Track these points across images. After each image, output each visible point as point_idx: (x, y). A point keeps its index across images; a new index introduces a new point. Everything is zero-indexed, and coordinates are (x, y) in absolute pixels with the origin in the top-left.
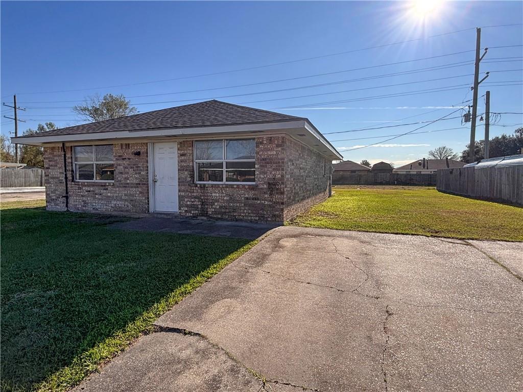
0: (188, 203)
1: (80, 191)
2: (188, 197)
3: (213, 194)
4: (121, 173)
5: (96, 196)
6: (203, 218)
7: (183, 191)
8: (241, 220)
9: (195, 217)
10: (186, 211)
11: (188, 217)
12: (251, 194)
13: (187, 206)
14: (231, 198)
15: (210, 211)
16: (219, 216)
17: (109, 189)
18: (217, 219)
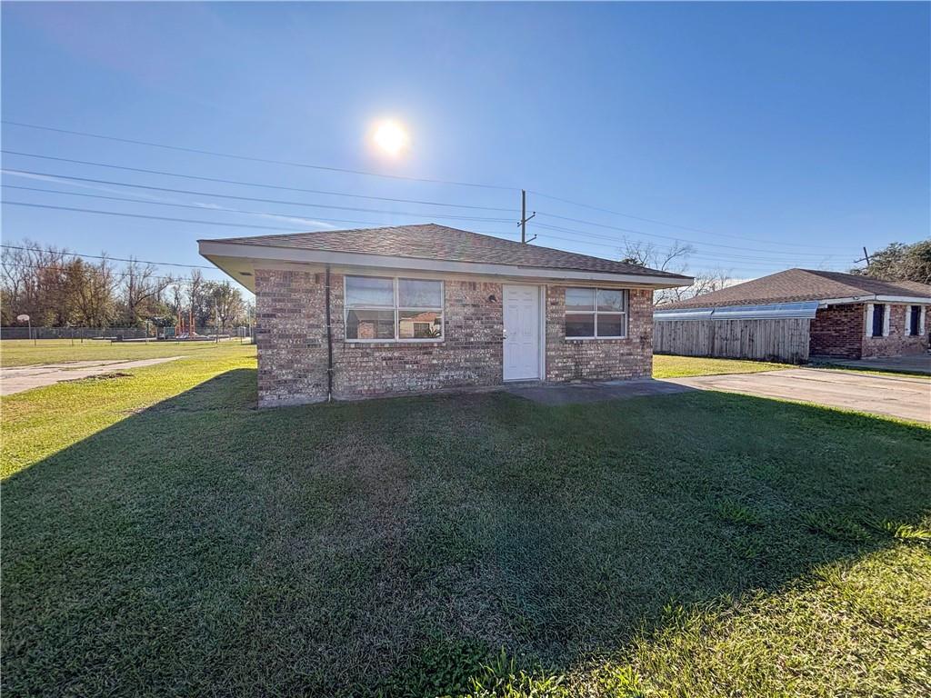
0: (560, 365)
2: (558, 357)
3: (589, 352)
4: (460, 327)
5: (407, 366)
6: (576, 381)
7: (554, 350)
8: (616, 379)
9: (567, 381)
10: (556, 375)
11: (559, 382)
13: (558, 369)
14: (606, 356)
15: (585, 372)
16: (595, 377)
17: (434, 352)
18: (592, 381)
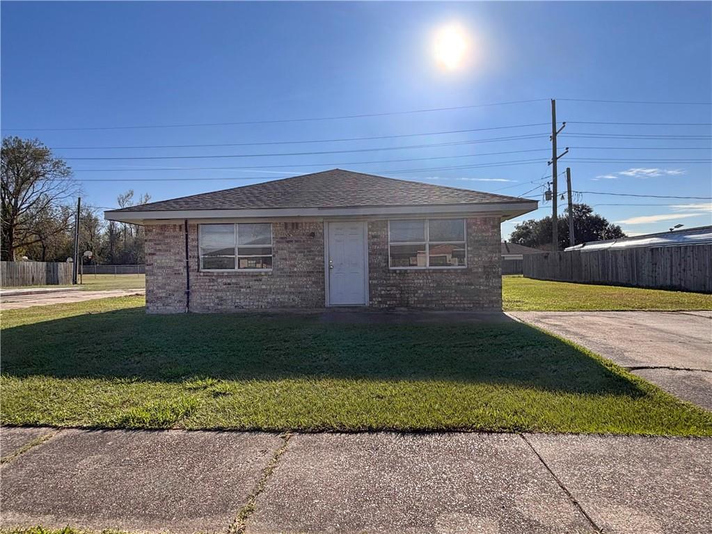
0: (383, 292)
1: (212, 284)
2: (382, 285)
5: (242, 290)
6: (402, 309)
7: (376, 278)
9: (392, 308)
10: (380, 302)
11: (382, 309)
12: (463, 279)
13: (381, 296)
14: (438, 285)
15: (412, 300)
17: (263, 279)
18: (421, 309)
